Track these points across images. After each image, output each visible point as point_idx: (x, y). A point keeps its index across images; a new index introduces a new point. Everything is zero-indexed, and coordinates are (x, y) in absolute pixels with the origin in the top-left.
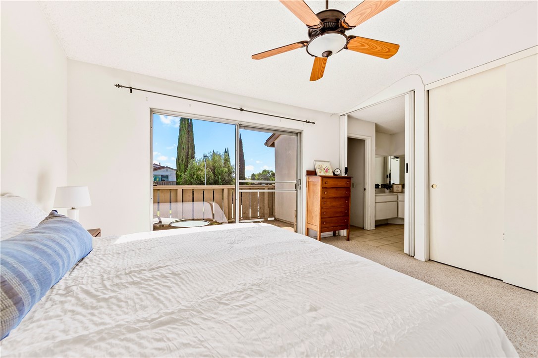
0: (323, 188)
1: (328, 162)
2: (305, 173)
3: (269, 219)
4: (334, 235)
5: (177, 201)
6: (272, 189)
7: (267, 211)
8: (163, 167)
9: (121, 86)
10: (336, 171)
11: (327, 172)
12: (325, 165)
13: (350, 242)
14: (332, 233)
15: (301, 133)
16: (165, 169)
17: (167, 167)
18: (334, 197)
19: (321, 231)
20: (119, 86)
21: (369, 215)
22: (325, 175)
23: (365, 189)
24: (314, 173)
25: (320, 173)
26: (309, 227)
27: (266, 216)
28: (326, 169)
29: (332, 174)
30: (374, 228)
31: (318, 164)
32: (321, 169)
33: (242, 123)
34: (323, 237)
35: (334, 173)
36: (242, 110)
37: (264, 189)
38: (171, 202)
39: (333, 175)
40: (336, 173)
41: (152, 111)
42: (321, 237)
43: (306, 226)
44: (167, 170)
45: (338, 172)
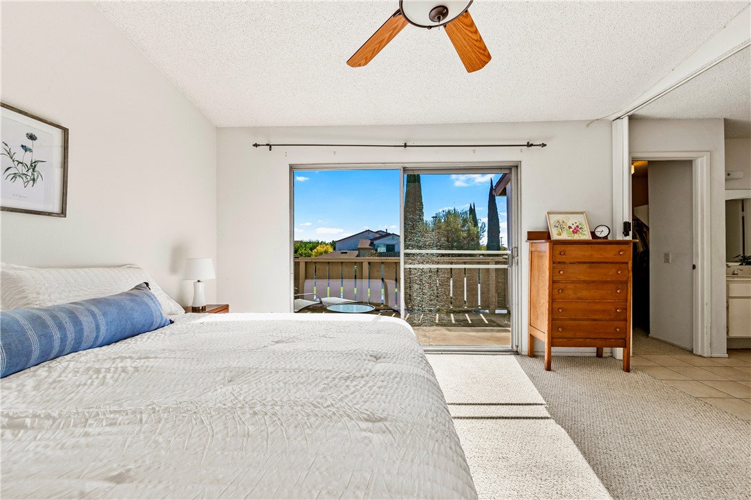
0: (554, 263)
1: (582, 213)
2: (525, 236)
3: (497, 311)
4: (599, 355)
5: (362, 278)
6: (504, 263)
7: (494, 297)
8: (389, 234)
9: (259, 145)
10: (599, 229)
11: (575, 232)
12: (572, 221)
13: (631, 374)
14: (594, 349)
15: (517, 167)
16: (391, 237)
17: (393, 234)
18: (584, 282)
19: (552, 343)
20: (256, 145)
21: (707, 323)
22: (570, 238)
23: (694, 267)
24: (546, 236)
25: (560, 234)
26: (533, 334)
27: (492, 307)
28: (573, 227)
29: (588, 237)
30: (723, 353)
31: (554, 219)
32: (562, 228)
33: (407, 165)
34: (557, 354)
35: (593, 234)
36: (405, 146)
37: (488, 263)
38: (356, 278)
39: (591, 238)
40: (598, 234)
41: (292, 168)
42: (552, 354)
43: (529, 330)
44: (393, 238)
45: (602, 232)
